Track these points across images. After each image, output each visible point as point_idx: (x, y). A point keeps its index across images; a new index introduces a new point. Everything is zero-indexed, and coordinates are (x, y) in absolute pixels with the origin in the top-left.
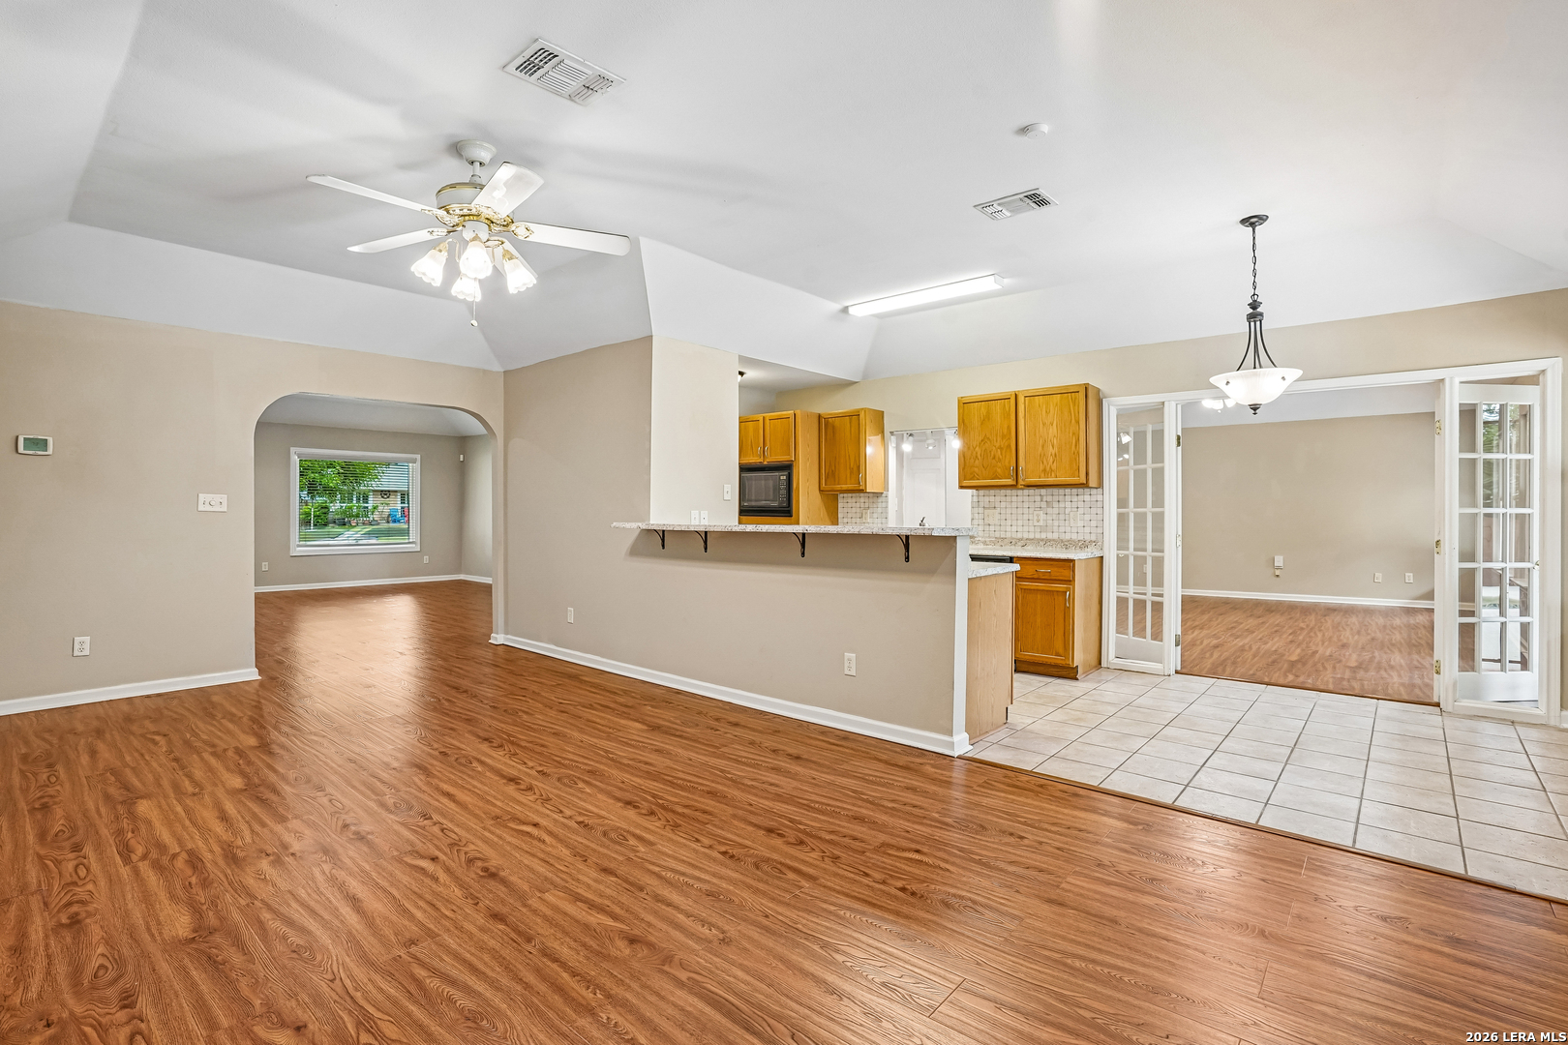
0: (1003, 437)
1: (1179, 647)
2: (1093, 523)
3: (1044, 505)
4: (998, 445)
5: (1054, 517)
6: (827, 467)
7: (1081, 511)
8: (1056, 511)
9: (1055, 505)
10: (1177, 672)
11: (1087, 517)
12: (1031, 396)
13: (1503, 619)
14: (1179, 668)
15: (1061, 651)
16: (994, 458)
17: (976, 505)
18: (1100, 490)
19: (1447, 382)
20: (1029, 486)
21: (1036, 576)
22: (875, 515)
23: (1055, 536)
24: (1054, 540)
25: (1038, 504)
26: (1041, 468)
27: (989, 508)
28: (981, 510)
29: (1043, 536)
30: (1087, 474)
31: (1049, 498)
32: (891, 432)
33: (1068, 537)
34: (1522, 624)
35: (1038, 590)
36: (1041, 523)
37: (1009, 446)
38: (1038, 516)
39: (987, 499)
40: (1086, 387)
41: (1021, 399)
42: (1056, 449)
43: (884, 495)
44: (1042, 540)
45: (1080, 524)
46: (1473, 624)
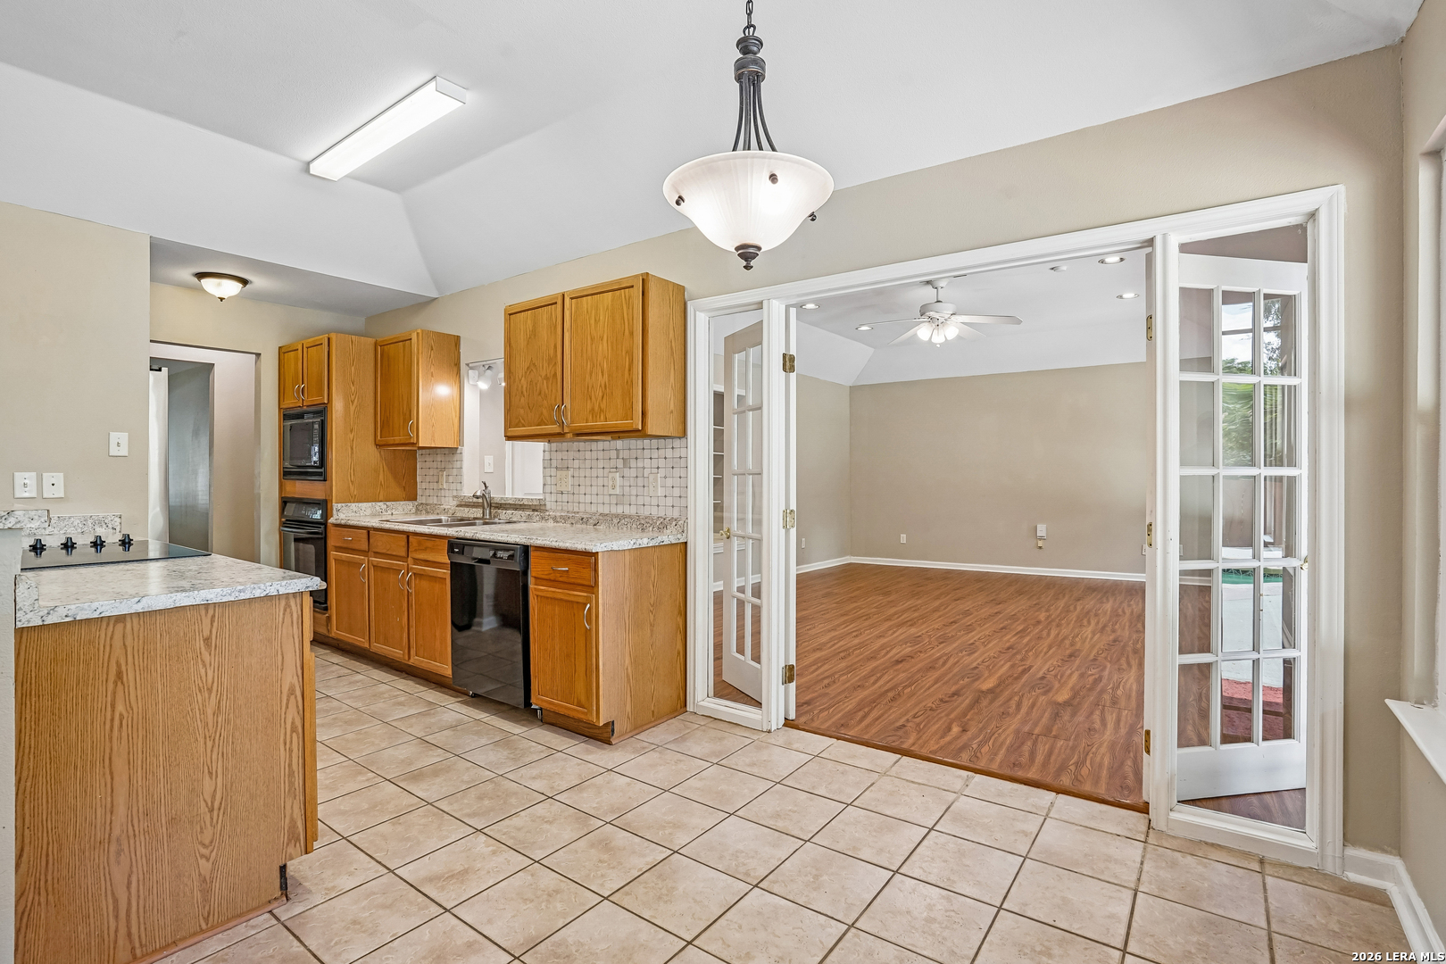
0: (551, 360)
1: (793, 686)
2: (677, 492)
3: (620, 463)
4: (543, 374)
5: (632, 482)
6: (383, 412)
7: (662, 472)
8: (633, 473)
9: (633, 463)
10: (788, 723)
11: (669, 482)
12: (577, 297)
13: (1255, 656)
14: (792, 716)
15: (583, 699)
16: (540, 394)
17: (548, 463)
18: (684, 440)
19: (1158, 243)
20: (578, 435)
21: (552, 577)
22: (451, 479)
23: (631, 511)
24: (630, 517)
25: (613, 463)
26: (589, 407)
27: (562, 469)
28: (554, 470)
29: (620, 510)
30: (644, 414)
31: (625, 454)
32: (468, 365)
33: (646, 512)
34: (1285, 661)
35: (555, 599)
36: (618, 491)
37: (555, 374)
38: (614, 479)
39: (560, 455)
40: (645, 279)
41: (567, 300)
42: (606, 376)
43: (458, 452)
44: (617, 516)
45: (660, 492)
46: (1209, 665)
